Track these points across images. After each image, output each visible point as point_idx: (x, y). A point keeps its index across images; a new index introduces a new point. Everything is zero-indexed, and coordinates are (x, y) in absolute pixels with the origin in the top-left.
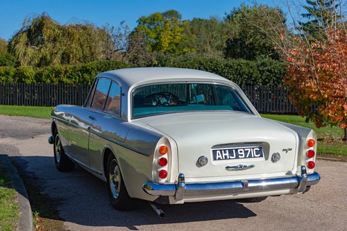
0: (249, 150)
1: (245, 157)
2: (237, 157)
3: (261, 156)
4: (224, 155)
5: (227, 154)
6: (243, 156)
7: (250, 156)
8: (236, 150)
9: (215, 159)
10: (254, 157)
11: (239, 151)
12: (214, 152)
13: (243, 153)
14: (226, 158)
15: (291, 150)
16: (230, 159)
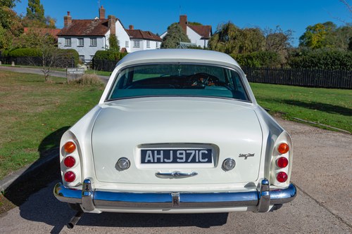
0: (193, 152)
1: (186, 162)
2: (175, 161)
3: (210, 161)
4: (156, 156)
5: (161, 156)
6: (184, 160)
7: (193, 161)
8: (175, 152)
9: (143, 161)
10: (199, 162)
11: (178, 152)
12: (144, 153)
13: (184, 156)
14: (159, 161)
15: (253, 155)
16: (164, 162)
